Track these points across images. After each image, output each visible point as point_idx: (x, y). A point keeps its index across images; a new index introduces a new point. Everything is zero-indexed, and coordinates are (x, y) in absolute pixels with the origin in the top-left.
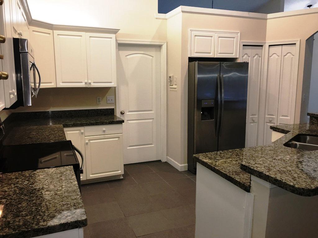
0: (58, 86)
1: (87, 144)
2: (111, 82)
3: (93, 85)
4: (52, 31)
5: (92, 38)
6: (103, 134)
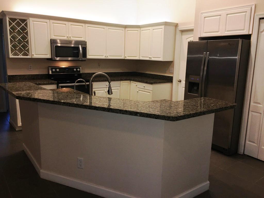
0: (140, 59)
1: (138, 92)
3: (153, 59)
4: (140, 29)
5: (154, 30)
6: (144, 88)
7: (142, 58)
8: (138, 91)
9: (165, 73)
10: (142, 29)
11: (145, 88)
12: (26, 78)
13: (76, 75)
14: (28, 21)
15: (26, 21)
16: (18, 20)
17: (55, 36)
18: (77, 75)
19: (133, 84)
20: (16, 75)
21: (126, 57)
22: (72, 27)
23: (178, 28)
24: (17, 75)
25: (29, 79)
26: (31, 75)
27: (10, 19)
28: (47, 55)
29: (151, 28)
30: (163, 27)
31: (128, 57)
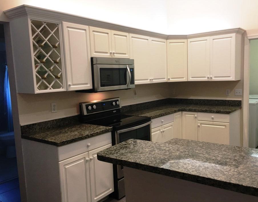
0: (189, 80)
2: (229, 77)
3: (214, 79)
4: (186, 40)
5: (215, 40)
6: (212, 120)
7: (191, 79)
8: (199, 125)
9: (227, 96)
10: (189, 40)
11: (215, 120)
12: (49, 127)
13: (114, 112)
14: (60, 26)
15: (57, 26)
16: (45, 25)
17: (96, 52)
18: (116, 111)
19: (187, 115)
20: (33, 124)
21: (169, 79)
22: (115, 37)
23: (247, 37)
24: (35, 124)
25: (53, 127)
26: (56, 120)
27: (33, 22)
28: (87, 84)
29: (209, 37)
30: (233, 35)
31: (172, 78)
